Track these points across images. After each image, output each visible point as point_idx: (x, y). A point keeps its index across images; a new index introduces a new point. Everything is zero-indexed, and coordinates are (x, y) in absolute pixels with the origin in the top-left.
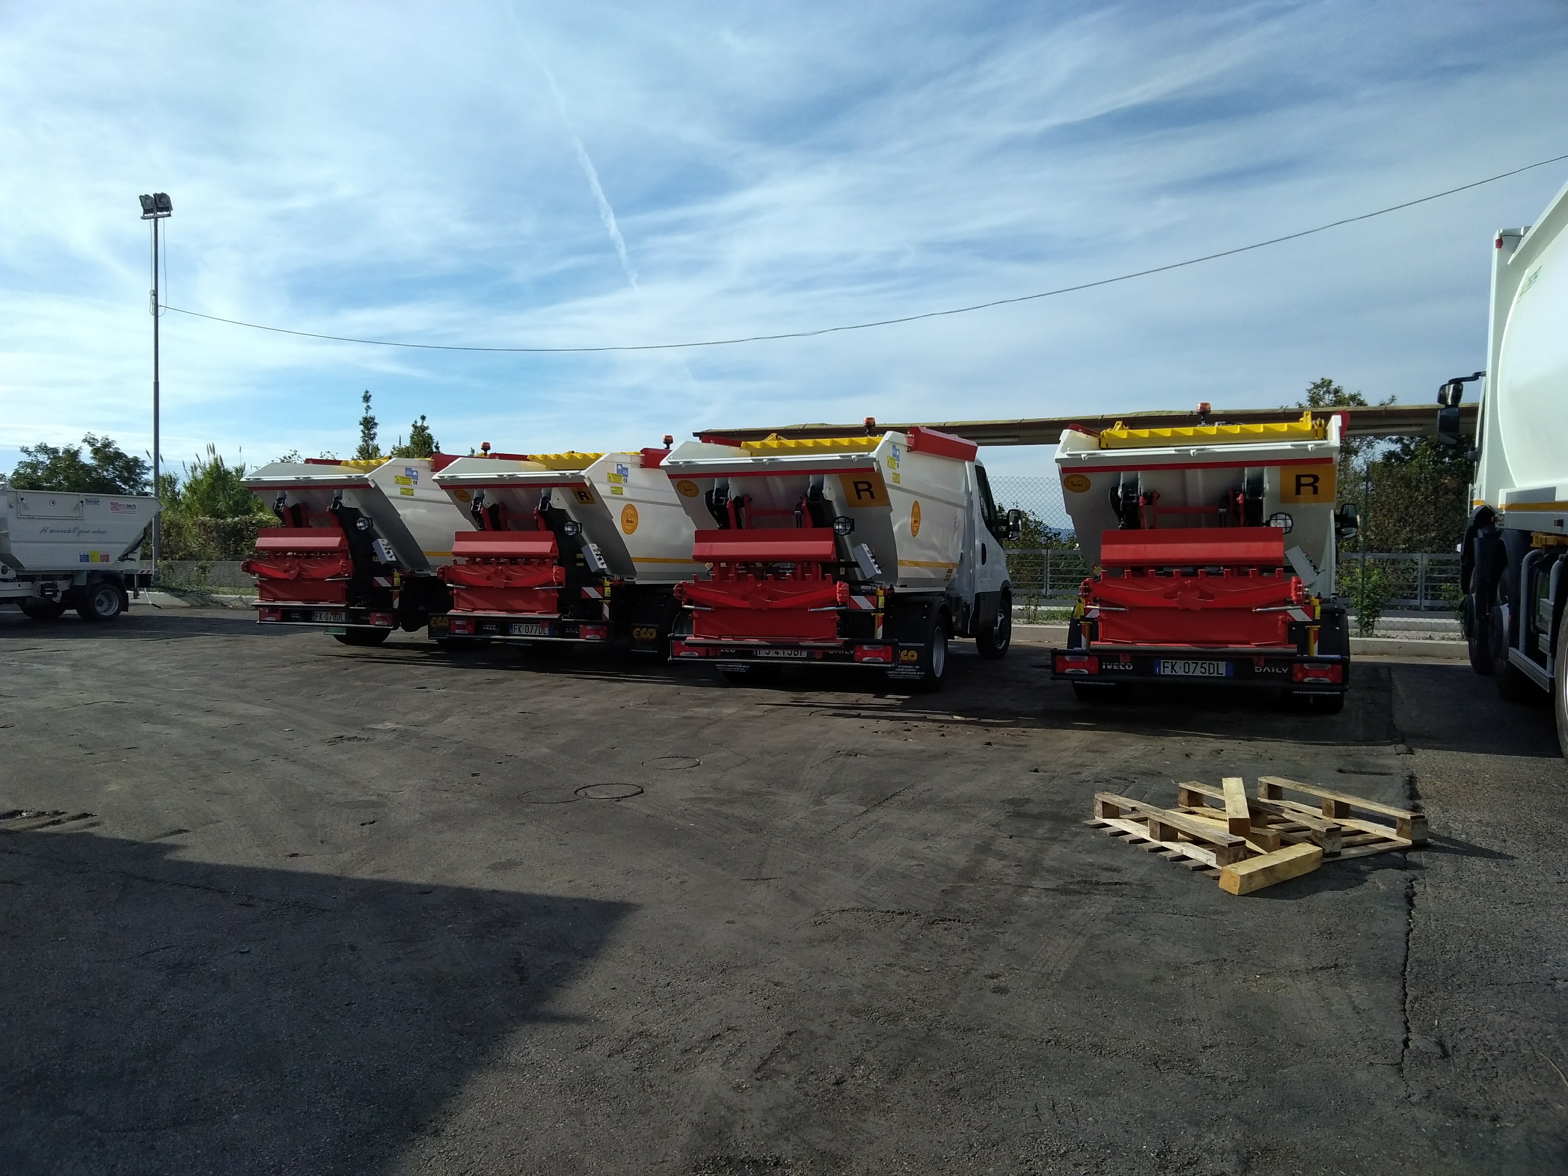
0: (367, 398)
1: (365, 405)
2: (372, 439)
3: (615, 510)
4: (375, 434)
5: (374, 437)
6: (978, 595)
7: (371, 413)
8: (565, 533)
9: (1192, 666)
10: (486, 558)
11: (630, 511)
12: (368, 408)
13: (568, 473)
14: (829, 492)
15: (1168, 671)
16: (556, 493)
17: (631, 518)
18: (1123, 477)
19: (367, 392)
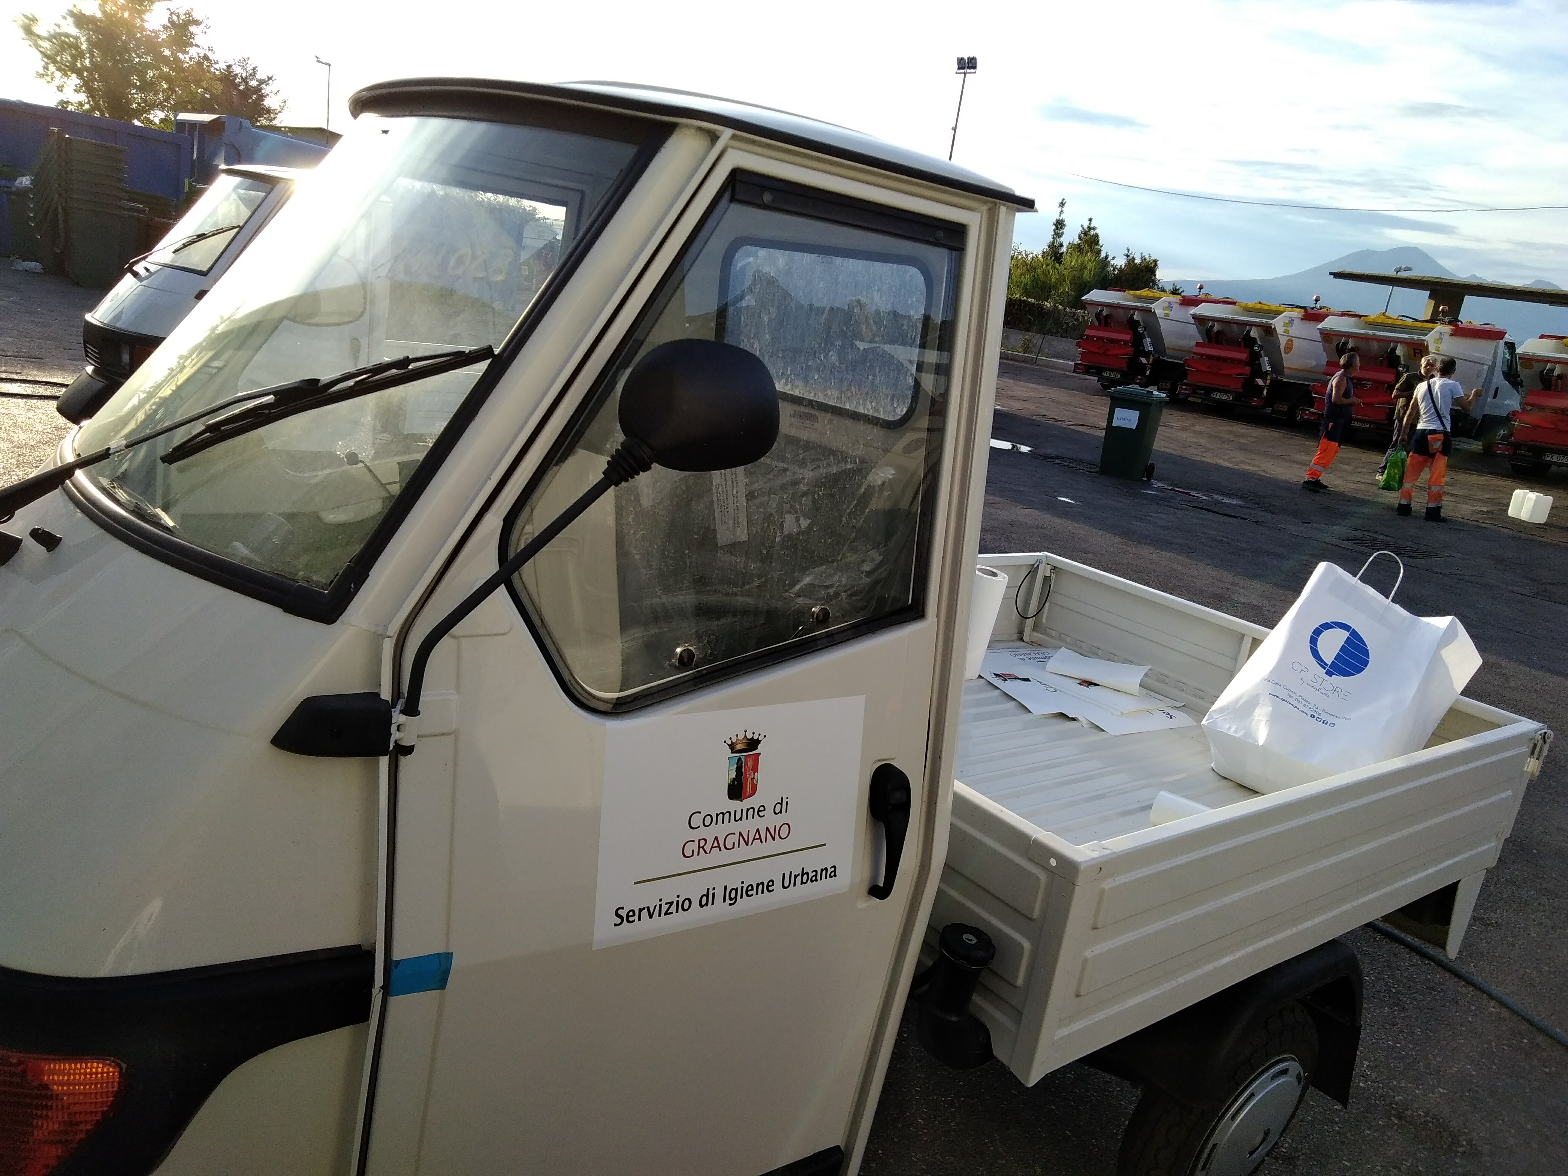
0: (1062, 204)
1: (1060, 209)
2: (1060, 237)
3: (1283, 341)
4: (1062, 233)
5: (1061, 236)
6: (1485, 416)
7: (1063, 217)
8: (1254, 350)
9: (1562, 458)
10: (1210, 357)
11: (1290, 342)
12: (1062, 212)
13: (1264, 320)
14: (1399, 352)
15: (1549, 459)
16: (1254, 329)
17: (1289, 347)
18: (1549, 366)
19: (1063, 199)
